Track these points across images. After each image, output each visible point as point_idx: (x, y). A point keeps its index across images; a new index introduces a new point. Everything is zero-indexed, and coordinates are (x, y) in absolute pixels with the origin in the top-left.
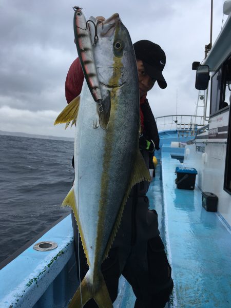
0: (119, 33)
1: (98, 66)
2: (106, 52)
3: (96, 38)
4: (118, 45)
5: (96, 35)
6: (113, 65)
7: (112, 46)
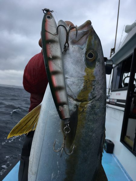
0: (92, 43)
1: (66, 76)
2: (77, 62)
3: (67, 45)
4: (90, 55)
5: (67, 42)
6: (84, 77)
7: (84, 55)
